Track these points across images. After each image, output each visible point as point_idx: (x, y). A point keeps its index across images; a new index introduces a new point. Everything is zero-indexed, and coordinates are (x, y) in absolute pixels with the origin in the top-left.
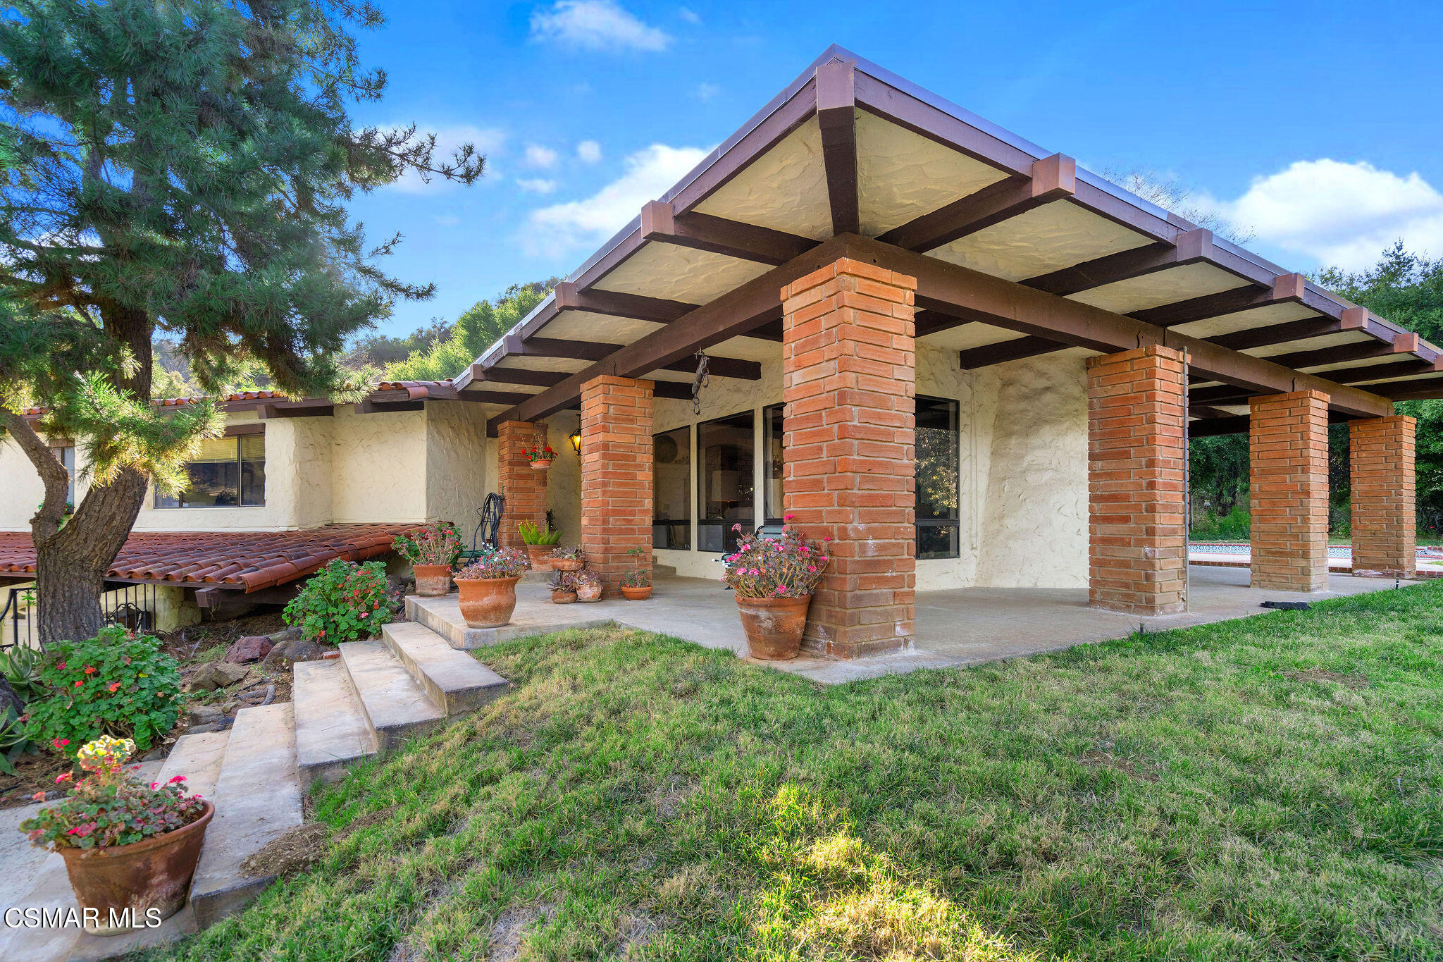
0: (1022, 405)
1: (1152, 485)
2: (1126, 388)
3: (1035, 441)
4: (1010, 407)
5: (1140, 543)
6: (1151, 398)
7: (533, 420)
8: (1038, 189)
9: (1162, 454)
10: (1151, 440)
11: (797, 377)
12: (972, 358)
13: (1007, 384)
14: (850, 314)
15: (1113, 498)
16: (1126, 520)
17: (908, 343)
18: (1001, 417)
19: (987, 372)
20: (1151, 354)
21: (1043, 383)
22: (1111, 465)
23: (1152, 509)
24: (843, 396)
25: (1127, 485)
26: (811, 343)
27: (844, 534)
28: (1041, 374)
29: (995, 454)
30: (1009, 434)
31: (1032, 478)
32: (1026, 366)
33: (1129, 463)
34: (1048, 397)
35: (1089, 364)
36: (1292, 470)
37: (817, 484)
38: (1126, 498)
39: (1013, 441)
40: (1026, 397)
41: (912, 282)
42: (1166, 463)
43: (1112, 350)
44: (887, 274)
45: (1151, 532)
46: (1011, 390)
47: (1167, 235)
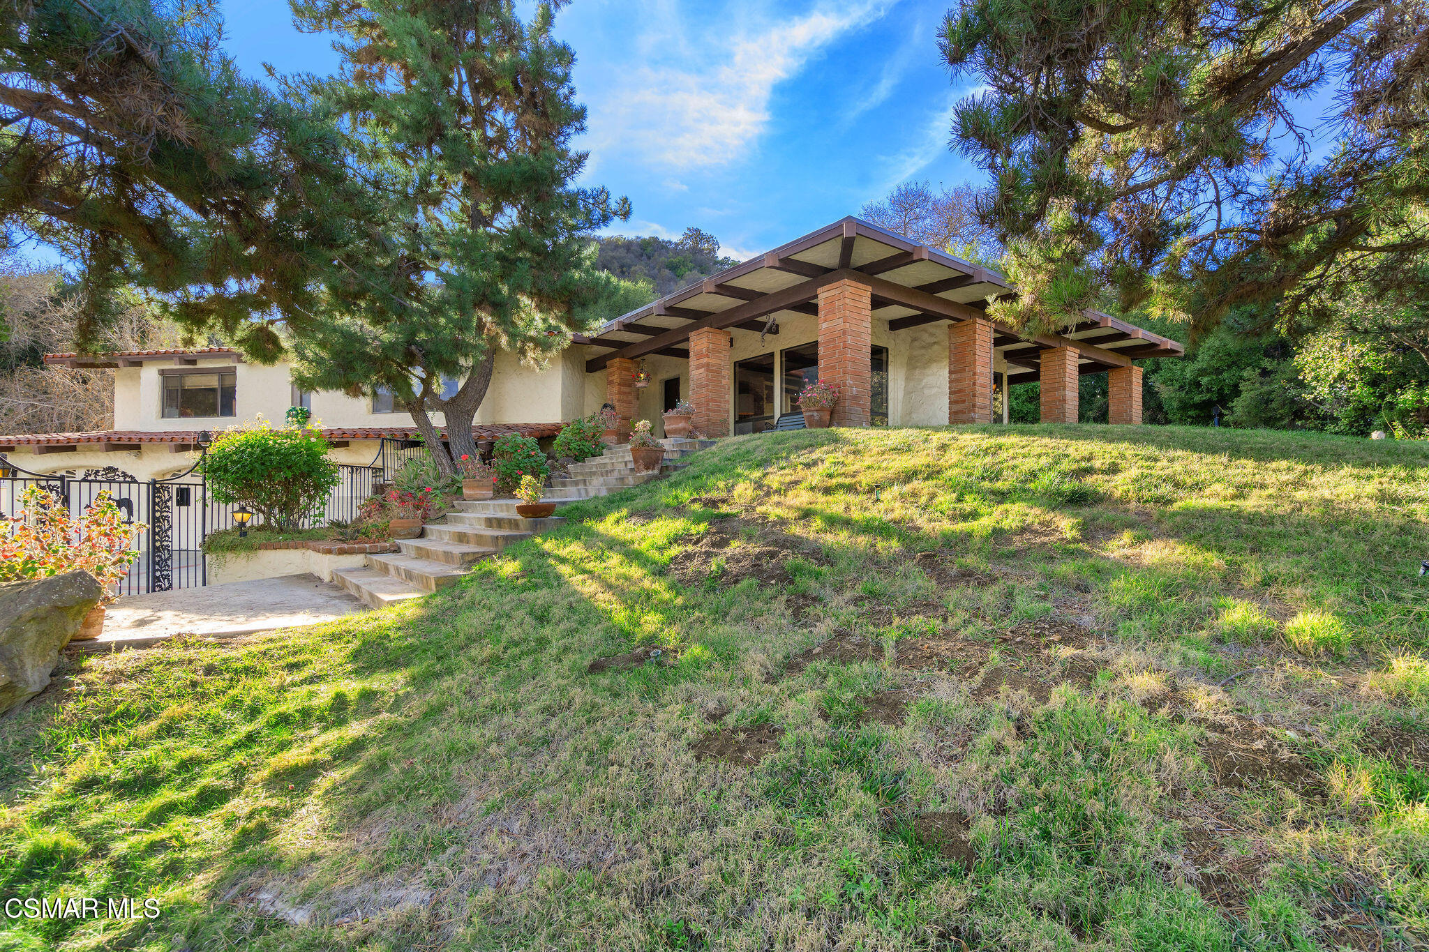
0: (923, 351)
1: (974, 384)
2: (964, 339)
3: (928, 371)
4: (915, 353)
5: (969, 412)
6: (975, 343)
7: (632, 358)
8: (915, 258)
9: (979, 369)
10: (974, 362)
11: (824, 325)
12: (895, 325)
13: (914, 340)
14: (847, 301)
15: (959, 391)
16: (964, 401)
17: (868, 313)
18: (910, 358)
19: (903, 332)
20: (975, 322)
21: (933, 340)
22: (959, 376)
23: (974, 395)
24: (845, 332)
25: (964, 385)
26: (831, 312)
27: (845, 385)
28: (932, 335)
29: (907, 379)
30: (915, 368)
31: (926, 391)
32: (925, 330)
33: (966, 374)
34: (936, 347)
35: (949, 326)
36: (1058, 389)
37: (833, 367)
38: (964, 391)
39: (917, 371)
40: (923, 347)
41: (870, 288)
42: (981, 374)
43: (959, 320)
44: (861, 285)
45: (974, 406)
46: (916, 344)
47: (970, 272)
